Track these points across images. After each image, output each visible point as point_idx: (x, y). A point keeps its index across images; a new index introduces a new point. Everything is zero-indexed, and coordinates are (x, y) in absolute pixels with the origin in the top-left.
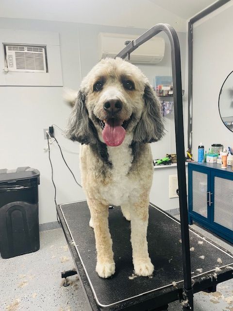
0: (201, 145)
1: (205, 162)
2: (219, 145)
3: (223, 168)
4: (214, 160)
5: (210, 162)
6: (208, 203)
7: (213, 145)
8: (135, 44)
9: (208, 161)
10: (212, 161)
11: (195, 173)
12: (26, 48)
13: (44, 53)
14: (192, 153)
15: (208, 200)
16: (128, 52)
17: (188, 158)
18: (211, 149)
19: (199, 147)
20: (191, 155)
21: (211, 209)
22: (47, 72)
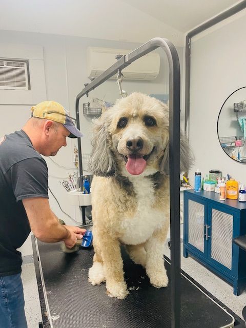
0: (198, 172)
1: (202, 189)
2: (218, 172)
3: (221, 199)
4: (212, 189)
5: (207, 190)
6: (205, 237)
7: (211, 172)
8: (127, 60)
9: (205, 189)
10: (209, 190)
11: (191, 202)
12: (5, 63)
13: (25, 68)
14: (189, 177)
15: (205, 233)
16: (118, 69)
17: (184, 182)
18: (208, 176)
19: (196, 174)
20: (188, 179)
21: (208, 243)
22: (29, 89)
